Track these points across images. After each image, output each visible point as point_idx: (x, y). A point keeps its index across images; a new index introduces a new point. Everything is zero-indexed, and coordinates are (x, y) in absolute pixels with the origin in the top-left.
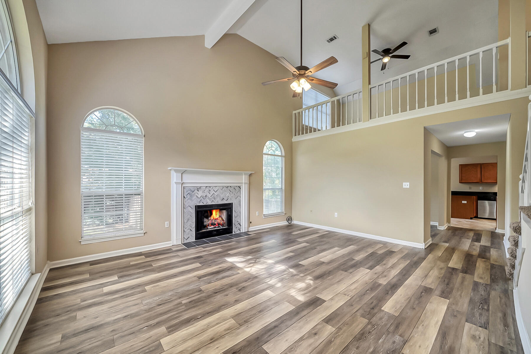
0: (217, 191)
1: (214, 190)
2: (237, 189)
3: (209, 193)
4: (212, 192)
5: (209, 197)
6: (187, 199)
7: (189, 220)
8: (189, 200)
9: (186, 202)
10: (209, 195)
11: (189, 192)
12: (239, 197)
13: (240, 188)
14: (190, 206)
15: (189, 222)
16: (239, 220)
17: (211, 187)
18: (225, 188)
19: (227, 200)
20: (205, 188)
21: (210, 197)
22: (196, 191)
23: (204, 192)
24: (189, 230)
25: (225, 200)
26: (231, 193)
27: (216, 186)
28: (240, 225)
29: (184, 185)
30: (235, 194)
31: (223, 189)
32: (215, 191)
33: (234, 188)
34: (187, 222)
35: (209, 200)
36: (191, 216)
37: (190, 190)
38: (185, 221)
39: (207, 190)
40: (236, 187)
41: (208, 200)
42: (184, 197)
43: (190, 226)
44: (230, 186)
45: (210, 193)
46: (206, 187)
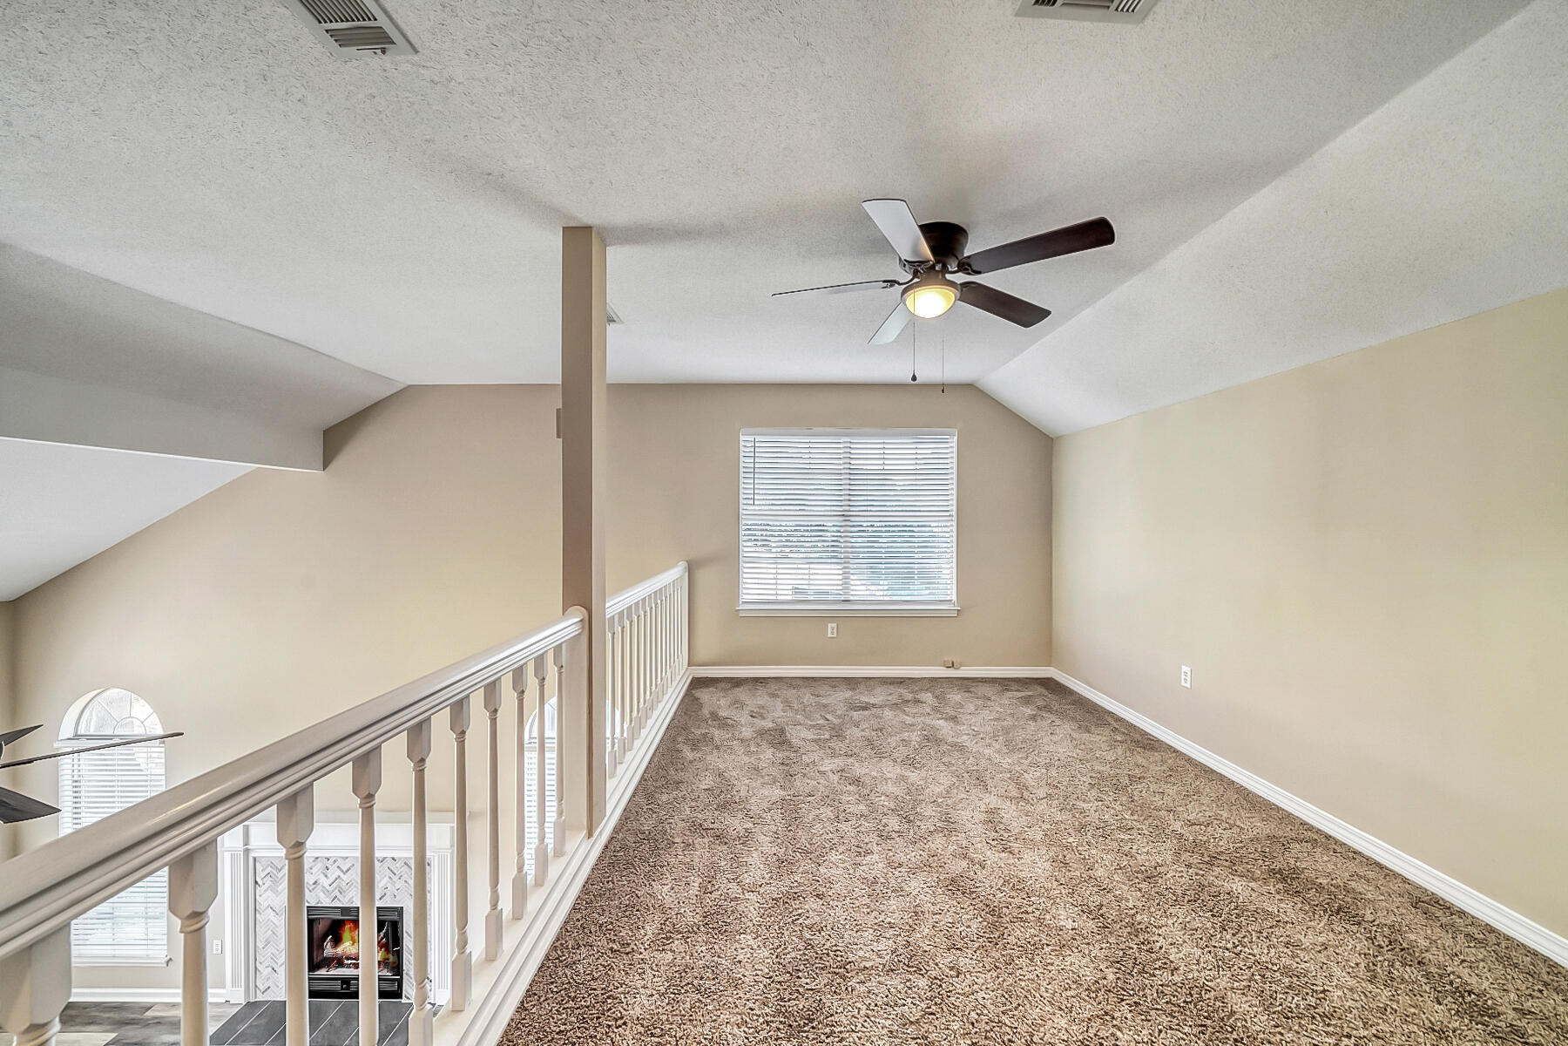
0: (348, 870)
1: (338, 867)
3: (326, 876)
4: (334, 873)
5: (324, 887)
6: (265, 887)
7: (269, 942)
8: (269, 893)
9: (260, 896)
10: (325, 882)
11: (269, 869)
14: (271, 908)
15: (271, 950)
17: (331, 861)
19: (380, 899)
20: (314, 861)
21: (328, 888)
23: (311, 871)
24: (270, 969)
26: (395, 878)
27: (347, 858)
29: (252, 854)
32: (342, 871)
33: (405, 863)
34: (263, 948)
35: (324, 893)
36: (274, 933)
37: (272, 865)
38: (260, 945)
39: (319, 865)
41: (322, 895)
42: (256, 882)
43: (272, 958)
44: (393, 859)
45: (329, 875)
46: (318, 857)
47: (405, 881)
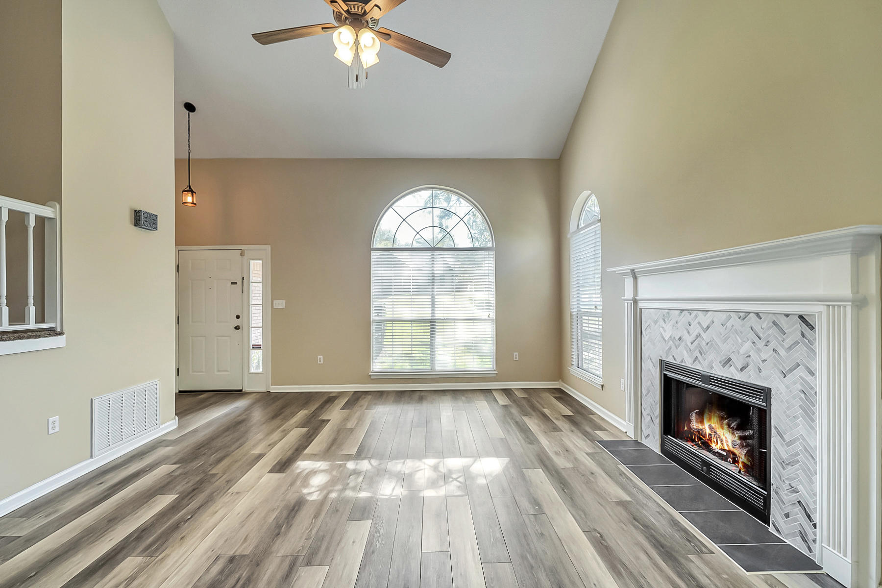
0: (708, 327)
1: (699, 323)
2: (795, 329)
4: (695, 330)
7: (649, 391)
8: (649, 343)
10: (688, 339)
11: (650, 321)
12: (801, 372)
13: (812, 328)
14: (651, 359)
15: (650, 399)
16: (800, 487)
17: (692, 314)
18: (735, 320)
19: (742, 370)
20: (679, 315)
21: (690, 346)
22: (661, 322)
24: (650, 417)
25: (736, 368)
26: (760, 344)
27: (707, 312)
28: (809, 517)
30: (782, 352)
31: (729, 324)
33: (775, 323)
34: (646, 395)
40: (783, 322)
43: (651, 408)
45: (691, 332)
46: (682, 310)
47: (775, 350)
